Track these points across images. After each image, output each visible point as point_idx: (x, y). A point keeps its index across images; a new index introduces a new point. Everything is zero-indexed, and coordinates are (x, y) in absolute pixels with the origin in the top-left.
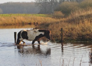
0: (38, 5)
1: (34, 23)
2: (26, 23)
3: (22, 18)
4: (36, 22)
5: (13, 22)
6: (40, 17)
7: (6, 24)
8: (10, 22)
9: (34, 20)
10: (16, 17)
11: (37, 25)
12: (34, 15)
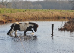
0: (71, 3)
1: (68, 17)
2: (61, 17)
3: (58, 13)
4: (70, 16)
5: (51, 16)
6: (72, 13)
7: (45, 17)
8: (48, 16)
9: (68, 15)
10: (53, 12)
11: (70, 19)
12: (68, 11)
